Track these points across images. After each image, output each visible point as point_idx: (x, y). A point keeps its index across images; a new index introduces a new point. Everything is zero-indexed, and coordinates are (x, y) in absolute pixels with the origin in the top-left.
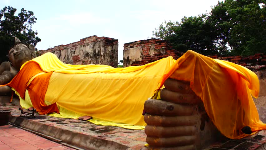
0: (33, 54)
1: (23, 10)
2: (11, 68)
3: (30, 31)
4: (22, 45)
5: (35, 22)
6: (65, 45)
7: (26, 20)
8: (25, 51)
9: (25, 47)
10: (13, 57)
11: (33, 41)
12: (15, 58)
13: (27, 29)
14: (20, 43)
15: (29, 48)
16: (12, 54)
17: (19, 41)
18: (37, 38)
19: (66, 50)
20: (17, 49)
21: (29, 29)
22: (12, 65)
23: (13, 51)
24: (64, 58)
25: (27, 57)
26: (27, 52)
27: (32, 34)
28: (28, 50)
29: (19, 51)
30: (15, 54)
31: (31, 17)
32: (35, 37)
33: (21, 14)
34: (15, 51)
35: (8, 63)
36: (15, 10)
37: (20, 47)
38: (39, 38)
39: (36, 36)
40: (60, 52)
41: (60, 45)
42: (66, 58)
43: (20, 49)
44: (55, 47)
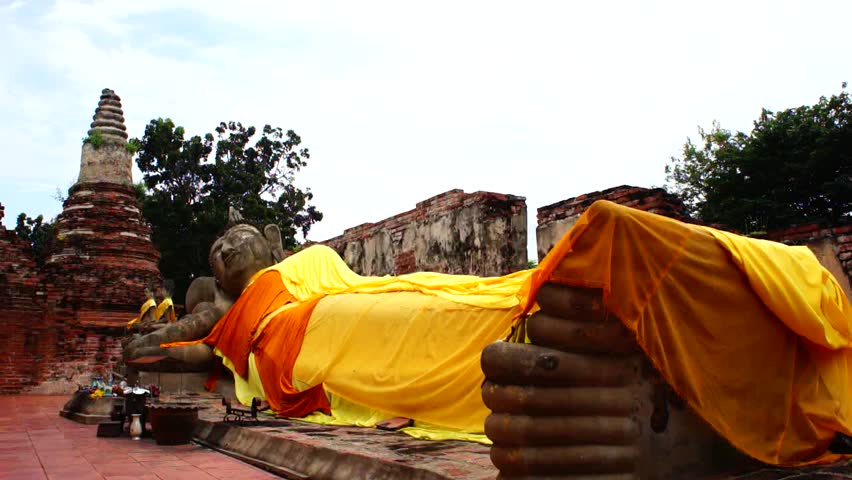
0: (275, 253)
1: (268, 129)
2: (217, 295)
3: (290, 190)
4: (247, 226)
5: (305, 164)
6: (376, 225)
7: (276, 158)
8: (252, 245)
9: (252, 232)
10: (221, 265)
11: (299, 221)
12: (226, 265)
13: (282, 184)
14: (241, 222)
15: (264, 235)
16: (219, 254)
17: (240, 217)
18: (311, 210)
19: (378, 237)
20: (231, 241)
21: (286, 183)
22: (219, 286)
23: (221, 246)
24: (374, 261)
25: (258, 262)
26: (258, 248)
27: (294, 197)
29: (238, 244)
30: (224, 255)
31: (296, 149)
32: (306, 207)
33: (264, 143)
34: (226, 247)
35: (208, 281)
36: (252, 131)
37: (239, 234)
38: (316, 210)
39: (308, 204)
40: (362, 245)
41: (362, 226)
42: (379, 262)
43: (240, 240)
44: (347, 231)
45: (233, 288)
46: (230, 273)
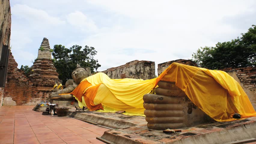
0: (89, 74)
1: (86, 46)
2: (74, 83)
3: (92, 60)
4: (81, 68)
5: (96, 54)
6: (115, 68)
7: (89, 53)
8: (83, 72)
9: (83, 69)
10: (75, 77)
11: (95, 67)
12: (76, 77)
13: (90, 59)
14: (80, 67)
15: (86, 70)
16: (74, 74)
17: (80, 66)
18: (98, 64)
19: (116, 71)
20: (77, 71)
21: (91, 58)
22: (74, 82)
23: (75, 73)
24: (115, 76)
25: (84, 76)
26: (84, 73)
27: (93, 62)
28: (85, 71)
29: (79, 72)
30: (76, 75)
31: (93, 51)
32: (96, 64)
33: (85, 50)
34: (76, 73)
35: (72, 80)
36: (81, 47)
37: (79, 70)
38: (99, 64)
39: (97, 63)
40: (112, 72)
41: (112, 68)
42: (116, 76)
43: (80, 71)
44: (108, 69)
45: (78, 82)
46: (77, 79)
